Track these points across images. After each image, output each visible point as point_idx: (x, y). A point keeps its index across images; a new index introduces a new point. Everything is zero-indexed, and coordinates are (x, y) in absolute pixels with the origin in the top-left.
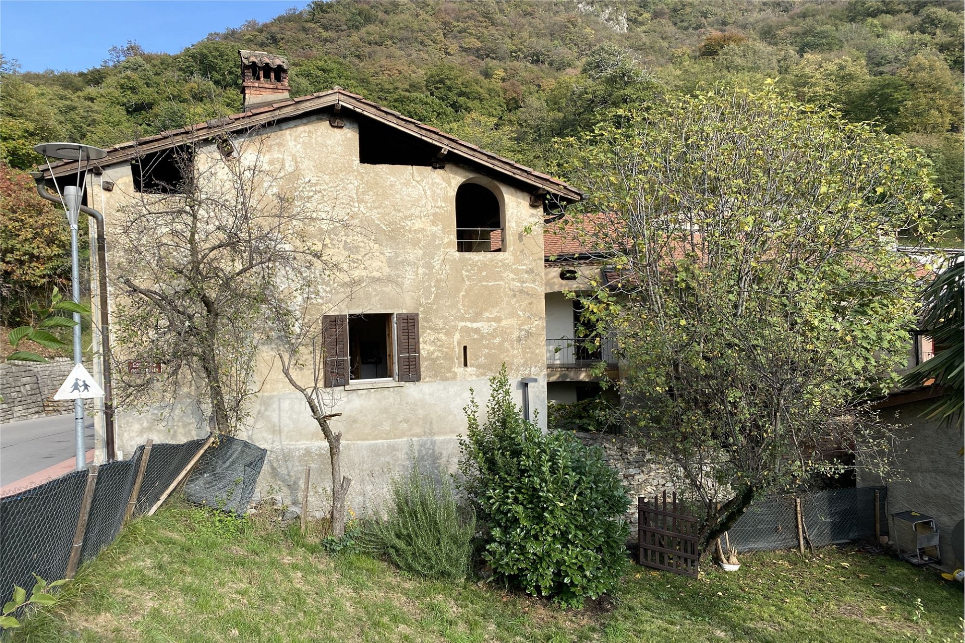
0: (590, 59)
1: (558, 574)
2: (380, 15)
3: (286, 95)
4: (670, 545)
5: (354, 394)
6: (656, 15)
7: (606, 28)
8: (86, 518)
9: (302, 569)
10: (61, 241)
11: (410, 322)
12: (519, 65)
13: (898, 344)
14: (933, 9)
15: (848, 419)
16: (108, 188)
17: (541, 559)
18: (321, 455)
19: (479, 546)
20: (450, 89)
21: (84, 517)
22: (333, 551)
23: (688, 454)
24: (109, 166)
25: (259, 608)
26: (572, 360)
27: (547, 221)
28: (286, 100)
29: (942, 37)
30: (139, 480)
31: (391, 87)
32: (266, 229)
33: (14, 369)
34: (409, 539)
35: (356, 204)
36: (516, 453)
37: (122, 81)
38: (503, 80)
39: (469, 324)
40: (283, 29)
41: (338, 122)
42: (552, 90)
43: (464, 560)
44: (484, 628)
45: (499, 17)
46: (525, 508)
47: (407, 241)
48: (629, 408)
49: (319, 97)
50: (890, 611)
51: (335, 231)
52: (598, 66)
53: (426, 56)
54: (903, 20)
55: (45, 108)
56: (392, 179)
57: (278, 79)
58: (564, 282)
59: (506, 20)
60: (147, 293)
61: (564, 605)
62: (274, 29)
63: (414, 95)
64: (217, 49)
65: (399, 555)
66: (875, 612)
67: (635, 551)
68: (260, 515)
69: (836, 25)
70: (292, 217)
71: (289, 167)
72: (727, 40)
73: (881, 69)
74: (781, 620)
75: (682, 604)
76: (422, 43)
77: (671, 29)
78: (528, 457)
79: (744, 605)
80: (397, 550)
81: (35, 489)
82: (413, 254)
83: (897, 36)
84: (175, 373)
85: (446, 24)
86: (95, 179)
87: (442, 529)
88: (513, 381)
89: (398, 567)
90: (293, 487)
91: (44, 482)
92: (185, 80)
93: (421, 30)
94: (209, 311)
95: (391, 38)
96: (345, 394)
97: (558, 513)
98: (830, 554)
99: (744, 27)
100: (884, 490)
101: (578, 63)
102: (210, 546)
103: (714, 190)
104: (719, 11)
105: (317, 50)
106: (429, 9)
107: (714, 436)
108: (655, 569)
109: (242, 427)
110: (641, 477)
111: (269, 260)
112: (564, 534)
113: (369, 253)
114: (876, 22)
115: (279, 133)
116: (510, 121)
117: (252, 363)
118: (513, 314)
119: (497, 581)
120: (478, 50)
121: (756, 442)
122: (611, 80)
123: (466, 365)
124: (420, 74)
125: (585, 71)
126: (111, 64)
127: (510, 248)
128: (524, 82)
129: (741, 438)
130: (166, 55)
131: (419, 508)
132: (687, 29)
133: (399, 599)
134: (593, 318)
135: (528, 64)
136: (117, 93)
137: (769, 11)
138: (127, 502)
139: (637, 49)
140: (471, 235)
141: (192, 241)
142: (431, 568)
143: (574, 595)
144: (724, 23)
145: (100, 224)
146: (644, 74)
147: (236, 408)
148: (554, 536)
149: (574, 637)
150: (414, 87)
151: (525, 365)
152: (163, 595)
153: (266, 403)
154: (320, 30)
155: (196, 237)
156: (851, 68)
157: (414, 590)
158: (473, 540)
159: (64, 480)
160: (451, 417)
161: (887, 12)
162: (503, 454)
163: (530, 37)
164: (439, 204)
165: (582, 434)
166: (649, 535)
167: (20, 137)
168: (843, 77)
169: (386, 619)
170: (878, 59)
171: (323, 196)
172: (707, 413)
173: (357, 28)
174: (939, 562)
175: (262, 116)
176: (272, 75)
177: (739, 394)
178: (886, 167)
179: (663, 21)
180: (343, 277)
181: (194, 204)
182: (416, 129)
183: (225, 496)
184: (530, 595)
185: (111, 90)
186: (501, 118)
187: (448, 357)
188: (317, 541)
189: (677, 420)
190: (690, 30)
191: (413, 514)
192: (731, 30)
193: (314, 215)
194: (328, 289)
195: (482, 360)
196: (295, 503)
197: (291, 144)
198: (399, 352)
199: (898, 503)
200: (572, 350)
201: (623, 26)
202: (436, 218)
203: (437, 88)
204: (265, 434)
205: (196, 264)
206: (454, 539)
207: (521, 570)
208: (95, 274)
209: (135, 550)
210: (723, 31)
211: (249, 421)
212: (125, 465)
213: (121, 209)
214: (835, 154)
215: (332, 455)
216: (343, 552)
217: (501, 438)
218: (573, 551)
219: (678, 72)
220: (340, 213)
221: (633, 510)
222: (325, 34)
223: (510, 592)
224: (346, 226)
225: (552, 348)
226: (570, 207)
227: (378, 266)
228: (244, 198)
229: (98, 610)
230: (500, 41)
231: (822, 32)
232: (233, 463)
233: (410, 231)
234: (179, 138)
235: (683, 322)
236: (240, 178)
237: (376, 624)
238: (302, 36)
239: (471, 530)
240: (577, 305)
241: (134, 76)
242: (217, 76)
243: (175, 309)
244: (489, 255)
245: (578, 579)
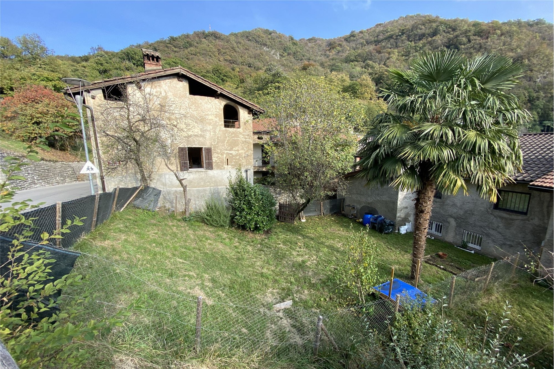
0: (267, 67)
1: (256, 224)
2: (195, 44)
3: (161, 67)
4: (287, 215)
5: (191, 173)
6: (289, 54)
7: (272, 57)
8: (97, 210)
9: (176, 226)
10: (77, 119)
11: (209, 150)
12: (244, 67)
13: (351, 160)
14: (368, 61)
15: (336, 180)
16: (93, 98)
17: (251, 220)
18: (180, 192)
19: (232, 218)
20: (221, 73)
21: (96, 210)
22: (186, 220)
23: (293, 191)
24: (93, 89)
25: (162, 237)
26: (261, 164)
27: (254, 119)
28: (161, 69)
29: (370, 71)
30: (116, 199)
31: (200, 71)
32: (156, 116)
33: (64, 165)
34: (211, 216)
35: (188, 109)
36: (244, 191)
37: (97, 61)
38: (239, 72)
39: (229, 152)
40: (159, 46)
41: (181, 79)
42: (255, 77)
43: (228, 221)
44: (234, 240)
45: (237, 49)
46: (246, 206)
47: (207, 123)
48: (277, 177)
49: (173, 69)
50: (343, 230)
51: (181, 118)
52: (270, 70)
53: (212, 61)
54: (360, 64)
55: (66, 69)
56: (201, 101)
57: (157, 61)
58: (259, 140)
59: (240, 51)
60: (112, 136)
61: (257, 232)
62: (156, 45)
63: (208, 74)
64: (133, 51)
65: (208, 221)
66: (339, 230)
67: (278, 217)
68: (161, 211)
69: (341, 63)
70: (165, 112)
71: (163, 94)
72: (310, 65)
73: (353, 79)
74: (316, 233)
75: (290, 231)
76: (210, 56)
77: (293, 60)
78: (247, 191)
79: (306, 230)
80: (207, 220)
81: (75, 200)
82: (209, 127)
83: (358, 69)
84: (126, 164)
85: (219, 50)
86: (88, 94)
87: (221, 213)
88: (243, 170)
89: (207, 224)
90: (171, 203)
91: (79, 198)
92: (121, 62)
93: (210, 51)
94: (137, 144)
95: (199, 53)
96: (187, 173)
97: (256, 207)
98: (329, 216)
99: (315, 61)
100: (344, 199)
101: (263, 68)
102: (143, 220)
103: (304, 112)
104: (308, 55)
105: (172, 55)
106: (213, 43)
107: (301, 185)
108: (283, 222)
109: (152, 183)
110: (280, 197)
111: (158, 127)
112: (258, 213)
113: (194, 126)
114: (353, 64)
115: (159, 82)
116: (241, 87)
117: (154, 162)
118: (243, 149)
119: (238, 227)
120: (230, 61)
121: (312, 187)
122: (274, 75)
123: (228, 165)
124: (210, 68)
125: (265, 71)
126: (91, 54)
127: (242, 127)
128: (246, 73)
129: (308, 186)
130: (114, 52)
131: (214, 207)
132: (298, 60)
133: (208, 233)
134: (267, 151)
135: (247, 67)
136: (95, 65)
137: (323, 57)
138: (112, 207)
139: (283, 65)
140: (229, 122)
141: (128, 118)
142: (218, 224)
143: (260, 230)
144: (309, 59)
145: (91, 111)
146: (284, 74)
147: (150, 177)
148: (255, 213)
149: (260, 241)
150: (208, 72)
151: (246, 165)
152: (127, 235)
153: (160, 176)
154: (173, 47)
155: (130, 117)
156: (345, 78)
157: (213, 231)
158: (231, 216)
159: (87, 198)
160: (223, 181)
161: (356, 61)
162: (240, 191)
163: (248, 57)
164: (217, 111)
165: (263, 186)
166: (282, 213)
167: (57, 80)
168: (342, 80)
169: (204, 239)
170: (352, 76)
171: (176, 106)
172: (299, 179)
173: (187, 48)
174: (356, 217)
175: (152, 75)
176: (155, 59)
177: (308, 174)
178: (352, 107)
179: (291, 57)
180: (185, 134)
181: (129, 105)
182: (209, 84)
183: (148, 205)
184: (248, 230)
185: (92, 64)
186: (238, 85)
187: (222, 162)
188: (181, 218)
189: (290, 181)
190: (299, 60)
191: (212, 209)
192: (311, 62)
193: (173, 112)
194: (180, 138)
195: (233, 163)
196: (172, 207)
197: (164, 86)
198: (206, 160)
199: (347, 202)
200: (261, 161)
201: (278, 57)
202: (216, 116)
203: (216, 73)
204: (161, 186)
205: (130, 127)
206: (225, 216)
207: (245, 223)
208: (91, 129)
209: (117, 222)
210: (309, 62)
211: (155, 181)
212: (110, 194)
213: (99, 106)
214: (339, 102)
215: (184, 191)
216: (190, 221)
217: (239, 186)
218: (260, 217)
219: (295, 75)
220: (183, 112)
221: (277, 206)
222: (175, 49)
223: (242, 230)
224: (185, 116)
225: (255, 161)
226: (261, 114)
227: (197, 130)
228: (147, 104)
229: (105, 239)
230: (237, 58)
231: (337, 65)
232: (150, 194)
233: (208, 120)
234: (120, 80)
235: (293, 153)
236: (145, 96)
237: (201, 241)
238: (166, 49)
239: (230, 213)
240: (263, 146)
241: (102, 59)
242: (134, 62)
243: (124, 142)
244: (235, 129)
245: (261, 225)
